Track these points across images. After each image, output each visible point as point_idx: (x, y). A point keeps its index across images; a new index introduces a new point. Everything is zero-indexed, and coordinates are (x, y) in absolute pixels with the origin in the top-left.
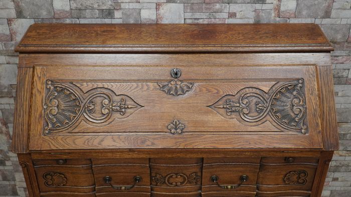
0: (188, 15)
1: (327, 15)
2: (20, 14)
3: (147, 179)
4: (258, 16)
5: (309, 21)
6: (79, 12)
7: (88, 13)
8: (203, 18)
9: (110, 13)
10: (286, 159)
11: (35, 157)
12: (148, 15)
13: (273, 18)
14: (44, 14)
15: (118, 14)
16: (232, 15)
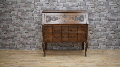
0: (67, 9)
1: (88, 9)
2: (41, 9)
3: (61, 30)
4: (77, 9)
5: (85, 10)
6: (50, 9)
7: (52, 9)
8: (69, 9)
9: (55, 9)
10: (81, 26)
11: (45, 25)
12: (60, 9)
13: (79, 9)
14: (45, 9)
15: (56, 9)
16: (73, 9)
